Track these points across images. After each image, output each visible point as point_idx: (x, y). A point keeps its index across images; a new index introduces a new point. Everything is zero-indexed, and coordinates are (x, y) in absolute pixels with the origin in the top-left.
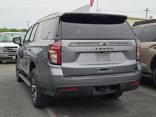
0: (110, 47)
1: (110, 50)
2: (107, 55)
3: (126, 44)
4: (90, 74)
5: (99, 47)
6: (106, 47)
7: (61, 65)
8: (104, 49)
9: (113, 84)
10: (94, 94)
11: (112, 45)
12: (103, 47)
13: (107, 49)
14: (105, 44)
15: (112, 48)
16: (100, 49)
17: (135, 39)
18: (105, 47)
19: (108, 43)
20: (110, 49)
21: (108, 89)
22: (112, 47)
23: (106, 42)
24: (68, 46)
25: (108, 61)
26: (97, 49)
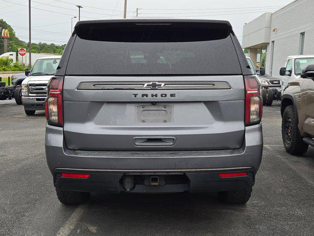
0: (169, 93)
1: (169, 98)
2: (163, 109)
3: (212, 85)
4: (126, 147)
5: (140, 93)
6: (159, 92)
7: (63, 127)
8: (152, 96)
9: (167, 172)
10: (128, 190)
12: (150, 92)
13: (159, 96)
14: (154, 85)
15: (172, 95)
16: (143, 96)
17: (241, 75)
18: (154, 92)
19: (163, 84)
20: (168, 96)
21: (157, 182)
22: (173, 92)
23: (159, 82)
24: (76, 90)
25: (165, 121)
26: (135, 95)
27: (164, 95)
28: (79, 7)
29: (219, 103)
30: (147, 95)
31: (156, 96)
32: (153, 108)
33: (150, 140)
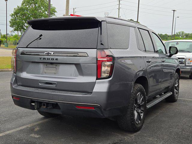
0: (55, 58)
2: (55, 67)
3: (77, 54)
5: (42, 57)
7: (16, 74)
8: (48, 59)
9: (49, 101)
11: (57, 55)
13: (50, 59)
14: (48, 53)
16: (43, 59)
17: (96, 49)
19: (52, 53)
21: (45, 106)
22: (57, 57)
24: (20, 55)
25: (55, 74)
26: (40, 58)
27: (53, 59)
28: (174, 11)
29: (80, 65)
30: (45, 59)
31: (49, 59)
32: (51, 66)
33: (47, 83)
